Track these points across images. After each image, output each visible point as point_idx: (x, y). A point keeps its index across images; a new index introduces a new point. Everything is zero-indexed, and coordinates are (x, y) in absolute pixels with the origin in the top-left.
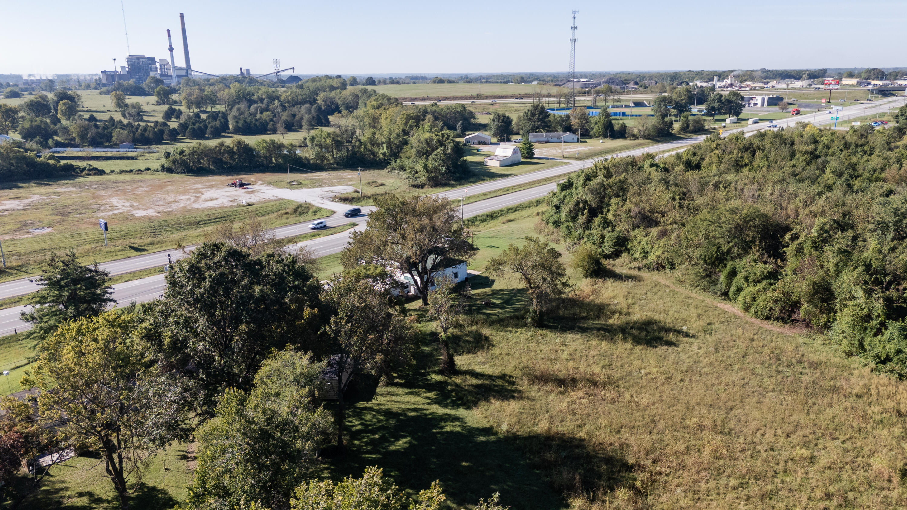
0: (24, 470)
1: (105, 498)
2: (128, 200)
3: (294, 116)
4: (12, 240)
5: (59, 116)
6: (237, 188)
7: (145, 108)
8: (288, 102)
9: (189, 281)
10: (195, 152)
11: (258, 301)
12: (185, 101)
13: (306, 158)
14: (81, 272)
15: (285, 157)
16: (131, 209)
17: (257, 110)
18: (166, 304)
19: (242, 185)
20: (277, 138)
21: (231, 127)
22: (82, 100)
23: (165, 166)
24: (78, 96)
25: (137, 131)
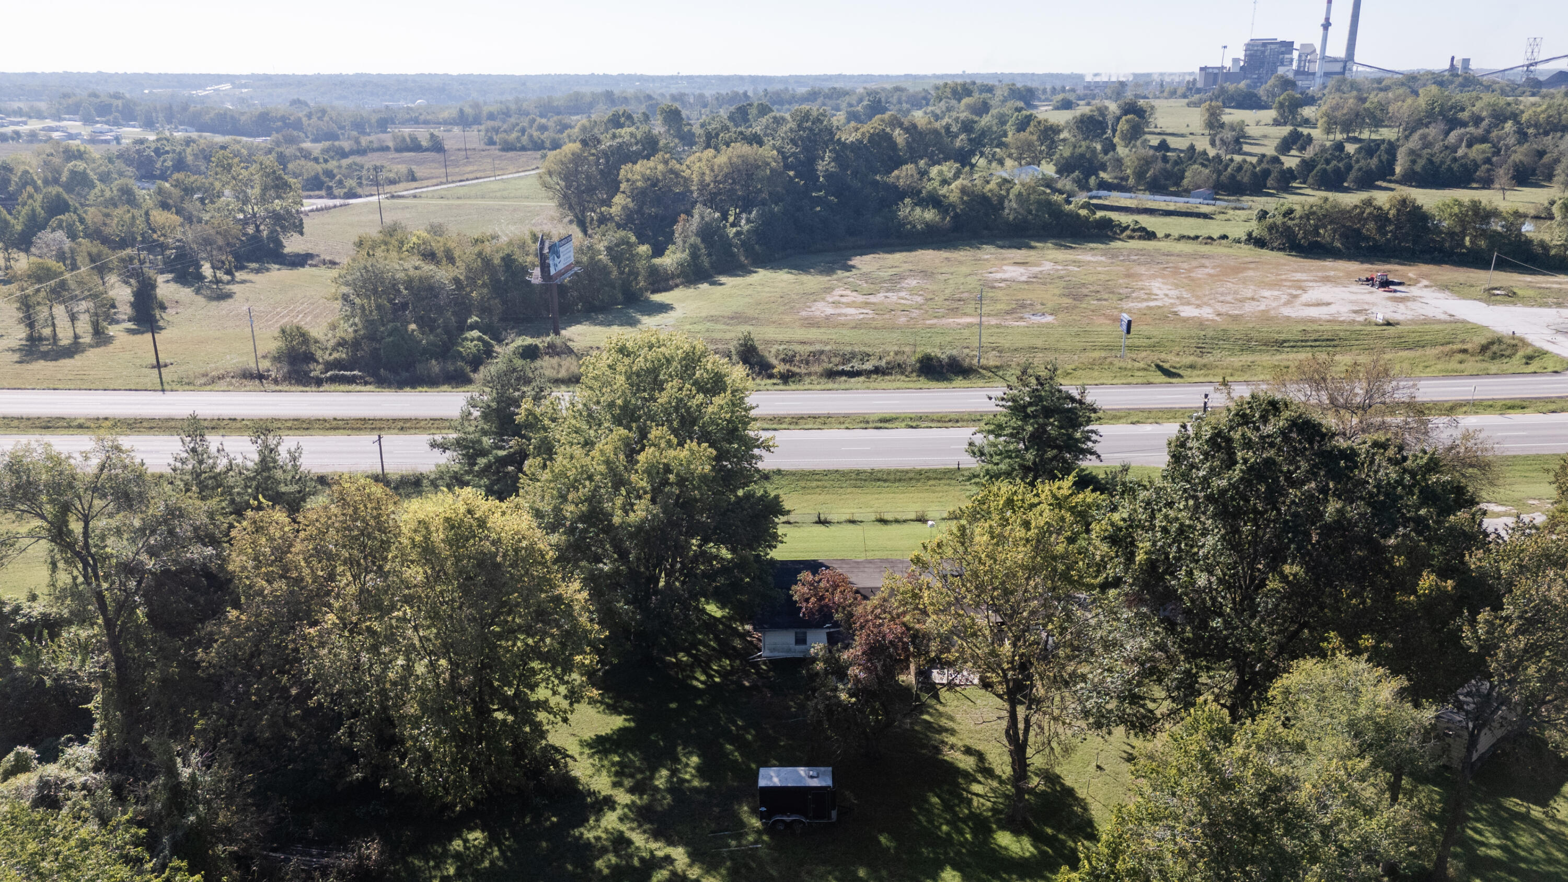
0: (909, 678)
1: (998, 772)
2: (1177, 286)
3: (1541, 154)
4: (998, 326)
5: (1116, 140)
6: (1374, 289)
7: (1252, 131)
8: (1536, 126)
9: (1206, 459)
10: (1314, 213)
11: (1327, 530)
12: (1325, 119)
13: (1542, 244)
14: (1058, 399)
15: (1494, 237)
16: (1177, 302)
17: (1461, 140)
18: (1158, 490)
19: (1385, 284)
20: (1488, 198)
21: (1398, 170)
22: (1157, 115)
23: (1254, 235)
24: (1152, 108)
25: (1226, 169)
